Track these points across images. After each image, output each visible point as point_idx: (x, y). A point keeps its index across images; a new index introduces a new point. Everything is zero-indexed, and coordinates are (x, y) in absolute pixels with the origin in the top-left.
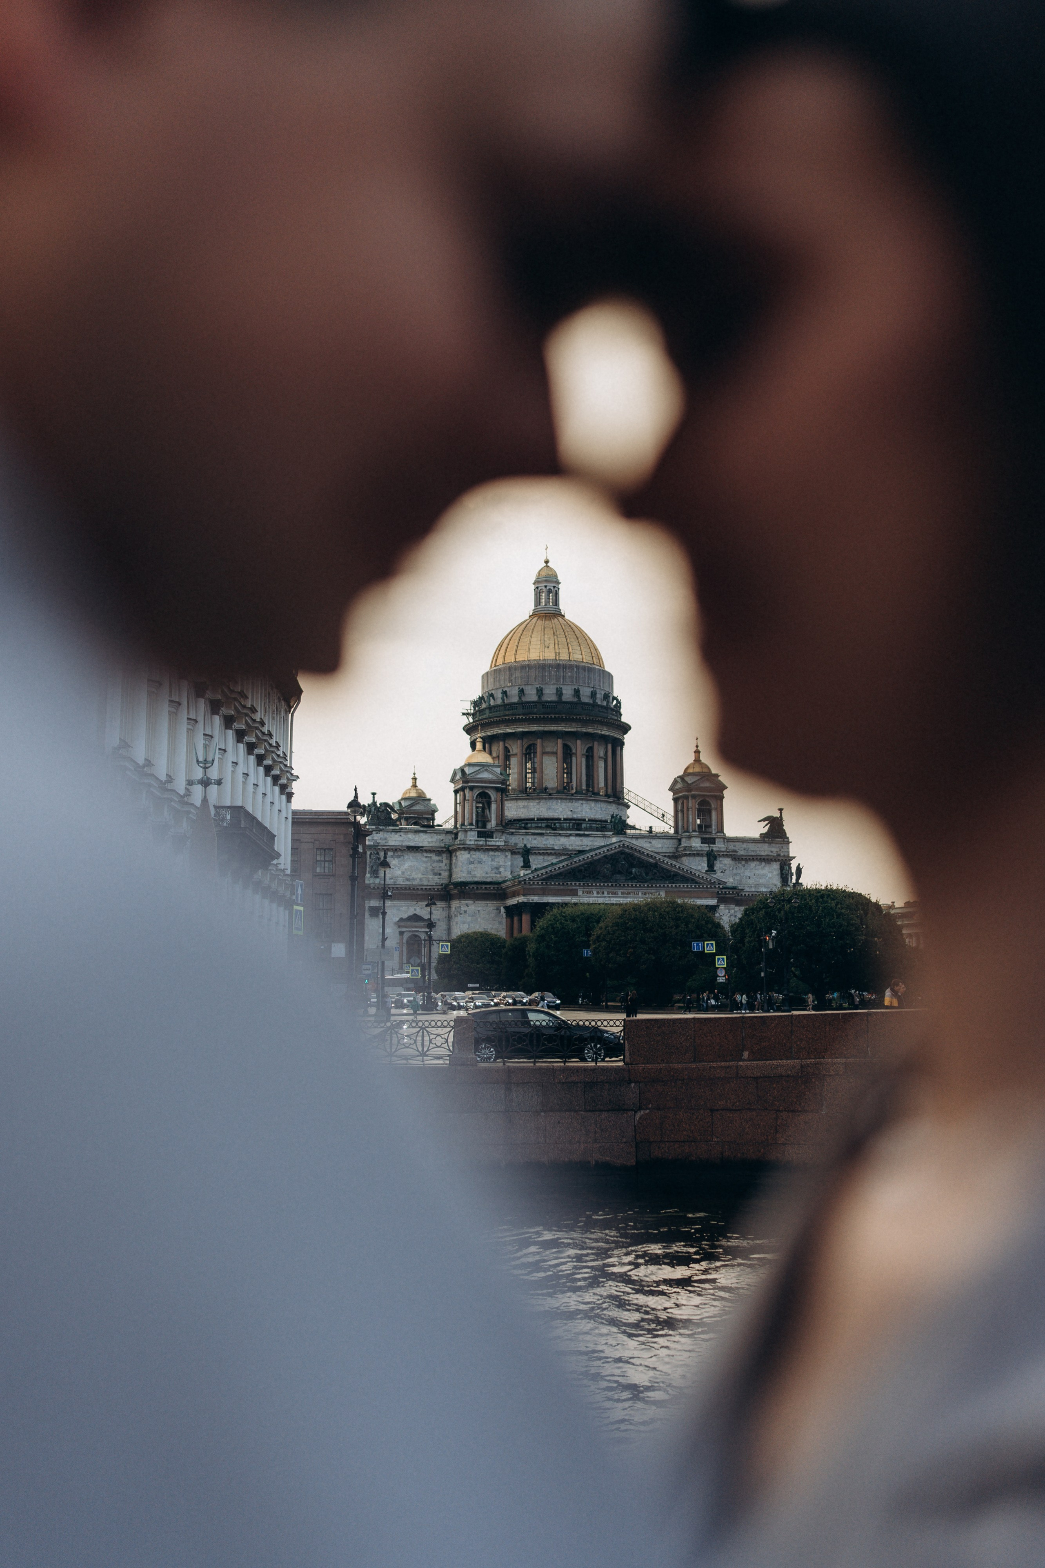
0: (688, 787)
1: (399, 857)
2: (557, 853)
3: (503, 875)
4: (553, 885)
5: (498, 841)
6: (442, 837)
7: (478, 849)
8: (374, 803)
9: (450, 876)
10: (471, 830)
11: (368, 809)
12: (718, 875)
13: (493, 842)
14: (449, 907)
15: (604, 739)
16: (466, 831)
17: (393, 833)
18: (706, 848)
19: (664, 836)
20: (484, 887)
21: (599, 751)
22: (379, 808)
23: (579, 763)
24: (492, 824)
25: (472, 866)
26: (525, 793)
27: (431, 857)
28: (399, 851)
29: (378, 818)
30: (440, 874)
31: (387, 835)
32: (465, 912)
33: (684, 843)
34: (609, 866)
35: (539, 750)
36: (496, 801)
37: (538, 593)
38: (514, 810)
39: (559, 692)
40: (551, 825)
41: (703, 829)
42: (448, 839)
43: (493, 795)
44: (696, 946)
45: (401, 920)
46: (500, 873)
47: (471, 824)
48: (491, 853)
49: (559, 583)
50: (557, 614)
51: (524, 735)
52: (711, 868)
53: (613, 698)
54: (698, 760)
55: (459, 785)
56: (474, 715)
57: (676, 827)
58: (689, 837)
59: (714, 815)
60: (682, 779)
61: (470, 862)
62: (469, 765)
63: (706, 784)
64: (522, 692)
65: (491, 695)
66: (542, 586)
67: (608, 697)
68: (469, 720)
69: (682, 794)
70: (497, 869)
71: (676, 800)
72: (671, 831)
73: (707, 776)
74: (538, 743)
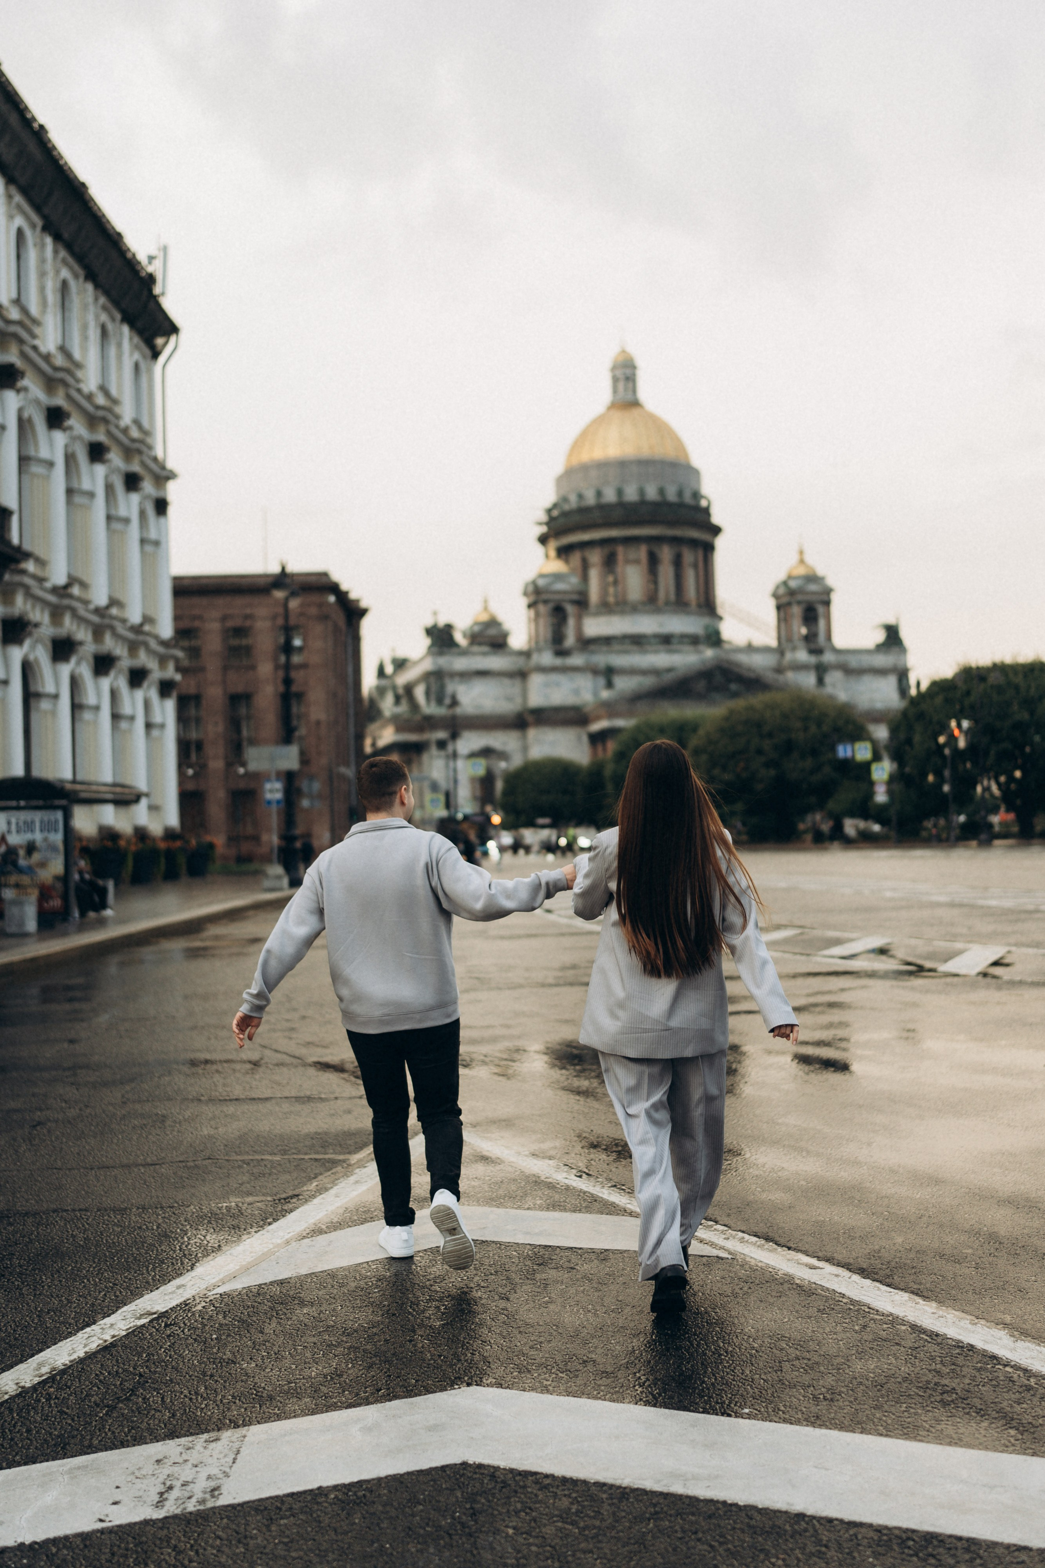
0: (792, 593)
1: (465, 683)
2: (644, 672)
5: (577, 660)
6: (515, 658)
7: (554, 669)
8: (437, 624)
9: (525, 702)
10: (546, 649)
11: (431, 630)
12: (829, 690)
13: (570, 661)
14: (525, 737)
15: (694, 543)
16: (540, 651)
18: (813, 660)
19: (767, 650)
20: (562, 713)
21: (688, 556)
22: (442, 629)
23: (666, 571)
24: (570, 640)
25: (548, 690)
26: (607, 608)
28: (467, 676)
29: (442, 640)
30: (513, 701)
31: (452, 659)
32: (543, 738)
33: (789, 656)
35: (621, 558)
36: (574, 616)
37: (614, 381)
38: (594, 627)
39: (642, 492)
40: (637, 641)
41: (810, 639)
42: (522, 661)
43: (570, 609)
44: (843, 751)
45: (474, 753)
46: (581, 695)
47: (547, 641)
48: (570, 674)
49: (636, 369)
50: (635, 404)
51: (603, 542)
52: (820, 681)
53: (702, 497)
54: (802, 561)
55: (532, 598)
56: (547, 524)
57: (779, 639)
58: (794, 649)
59: (822, 623)
60: (785, 583)
61: (547, 685)
62: (542, 576)
63: (813, 587)
64: (599, 494)
65: (565, 499)
66: (619, 373)
67: (697, 495)
68: (544, 529)
69: (785, 600)
70: (577, 692)
71: (779, 608)
72: (773, 643)
73: (813, 578)
74: (620, 550)
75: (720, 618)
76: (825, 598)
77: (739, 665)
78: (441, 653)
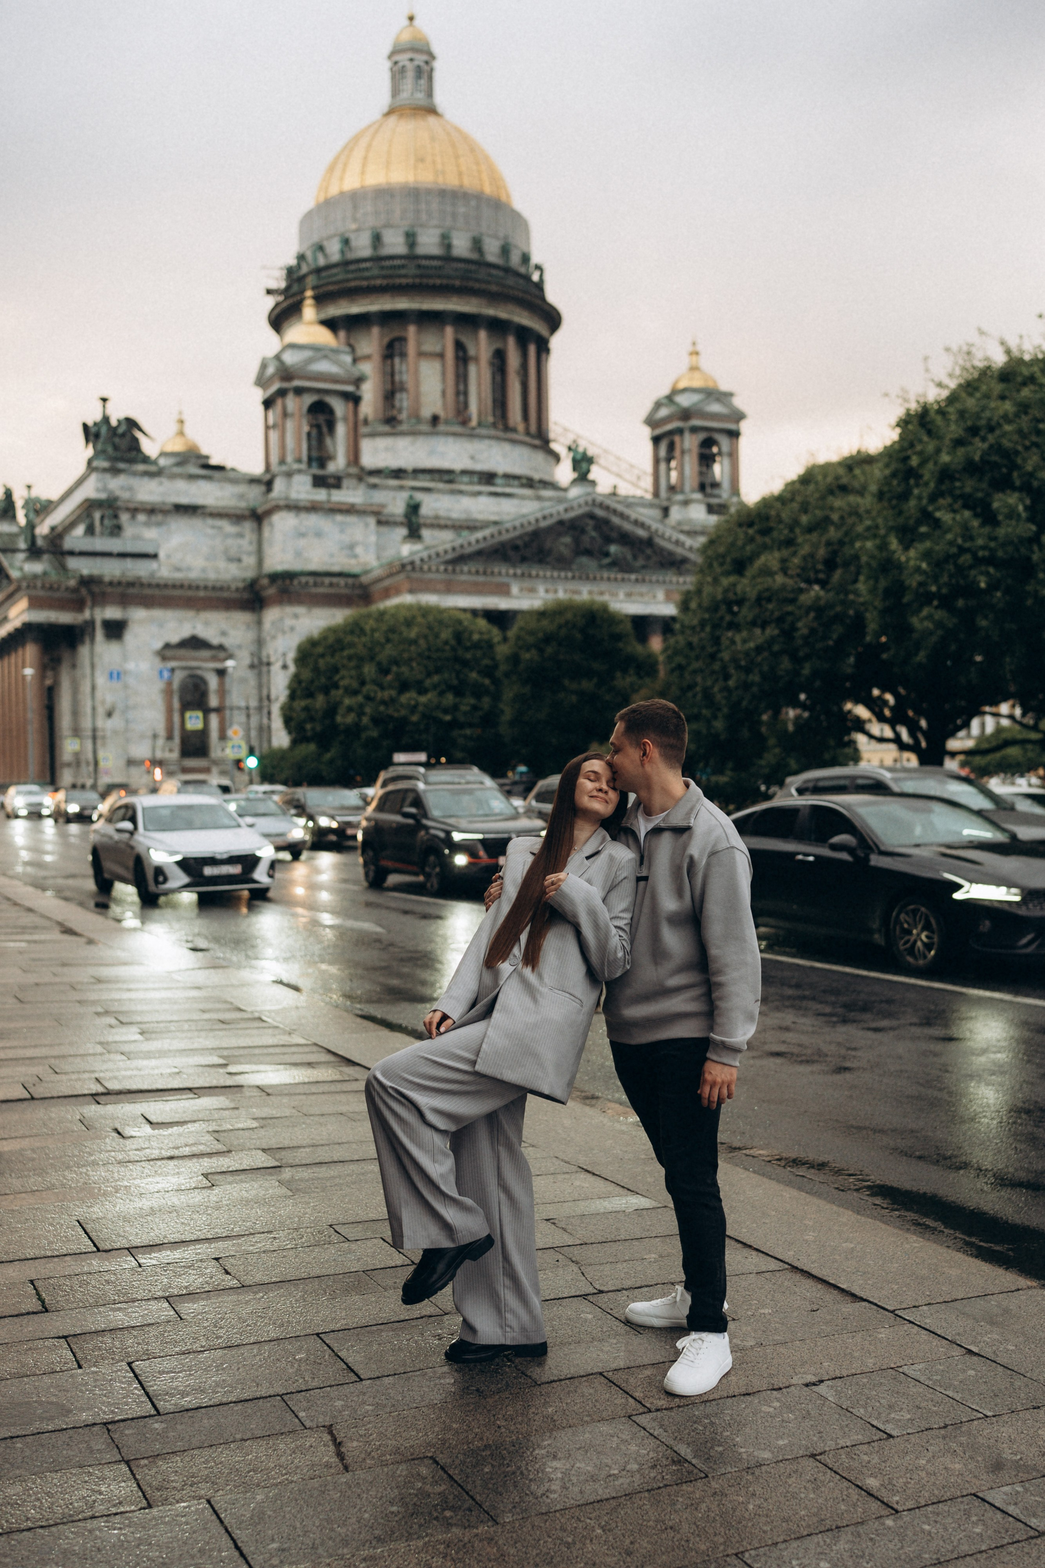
0: (679, 415)
1: (159, 524)
3: (362, 560)
4: (466, 574)
5: (349, 496)
6: (242, 489)
7: (313, 508)
8: (106, 419)
9: (260, 562)
10: (300, 471)
11: (93, 430)
13: (339, 496)
14: (259, 623)
16: (289, 475)
17: (146, 480)
18: (715, 522)
20: (327, 580)
21: (514, 354)
22: (116, 428)
24: (338, 463)
25: (302, 542)
26: (391, 426)
27: (220, 528)
29: (116, 448)
30: (239, 560)
31: (135, 482)
32: (292, 629)
33: (677, 512)
34: (567, 540)
35: (411, 348)
36: (345, 419)
37: (397, 73)
39: (446, 240)
41: (709, 490)
42: (254, 493)
45: (167, 646)
46: (356, 556)
47: (299, 461)
48: (339, 518)
49: (433, 57)
50: (430, 110)
51: (383, 317)
53: (532, 262)
54: (694, 366)
55: (272, 389)
56: (287, 290)
57: (656, 487)
58: (682, 503)
59: (727, 465)
60: (670, 399)
61: (300, 534)
62: (290, 349)
63: (715, 408)
64: (377, 238)
65: (317, 249)
66: (403, 58)
67: (526, 258)
69: (667, 428)
70: (349, 548)
71: (656, 440)
72: (649, 493)
73: (714, 394)
74: (411, 333)
76: (731, 426)
78: (114, 471)
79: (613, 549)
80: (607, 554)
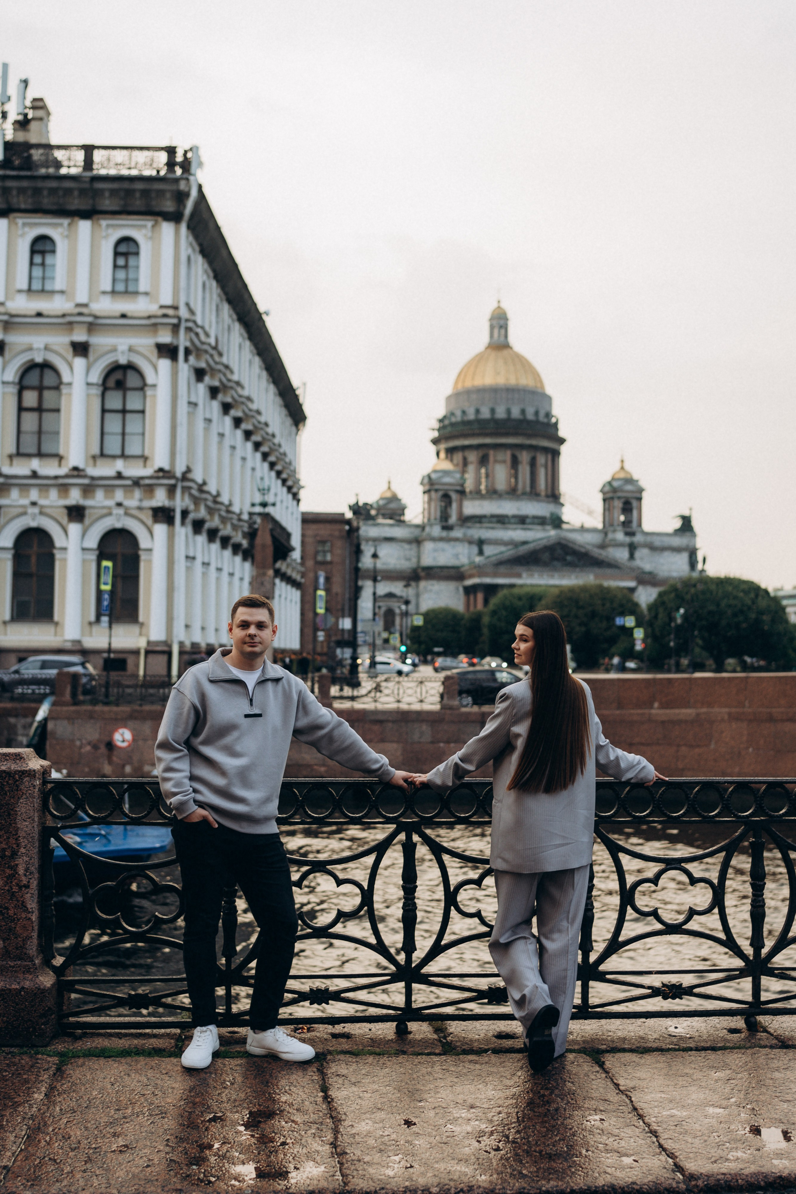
0: (615, 490)
2: (505, 544)
3: (462, 561)
4: (502, 569)
5: (457, 533)
6: (412, 530)
7: (441, 539)
8: (358, 503)
9: (419, 561)
10: (436, 524)
12: (638, 563)
13: (453, 534)
14: (419, 586)
15: (545, 450)
16: (431, 525)
17: (373, 527)
18: (628, 539)
19: (594, 530)
20: (446, 570)
21: (541, 459)
22: (362, 506)
23: (524, 470)
24: (453, 519)
25: (437, 554)
26: (477, 494)
27: (403, 546)
30: (411, 560)
32: (431, 590)
33: (610, 536)
34: (548, 554)
35: (491, 459)
36: (456, 501)
37: (492, 328)
38: (471, 508)
39: (509, 411)
40: (501, 520)
41: (626, 524)
42: (417, 532)
43: (454, 496)
44: (619, 621)
45: (379, 596)
46: (459, 559)
47: (436, 519)
48: (452, 543)
49: (508, 320)
50: (507, 346)
51: (479, 447)
52: (632, 556)
53: (553, 416)
54: (622, 468)
55: (427, 488)
56: (439, 430)
57: (604, 522)
58: (614, 531)
59: (635, 513)
60: (610, 483)
61: (435, 550)
62: (435, 471)
63: (629, 487)
64: (478, 411)
65: (453, 414)
66: (495, 322)
67: (548, 415)
68: (436, 434)
69: (609, 495)
70: (457, 556)
71: (605, 500)
72: (600, 526)
73: (630, 481)
74: (491, 453)
75: (562, 505)
76: (638, 495)
77: (574, 543)
79: (569, 558)
80: (565, 560)
